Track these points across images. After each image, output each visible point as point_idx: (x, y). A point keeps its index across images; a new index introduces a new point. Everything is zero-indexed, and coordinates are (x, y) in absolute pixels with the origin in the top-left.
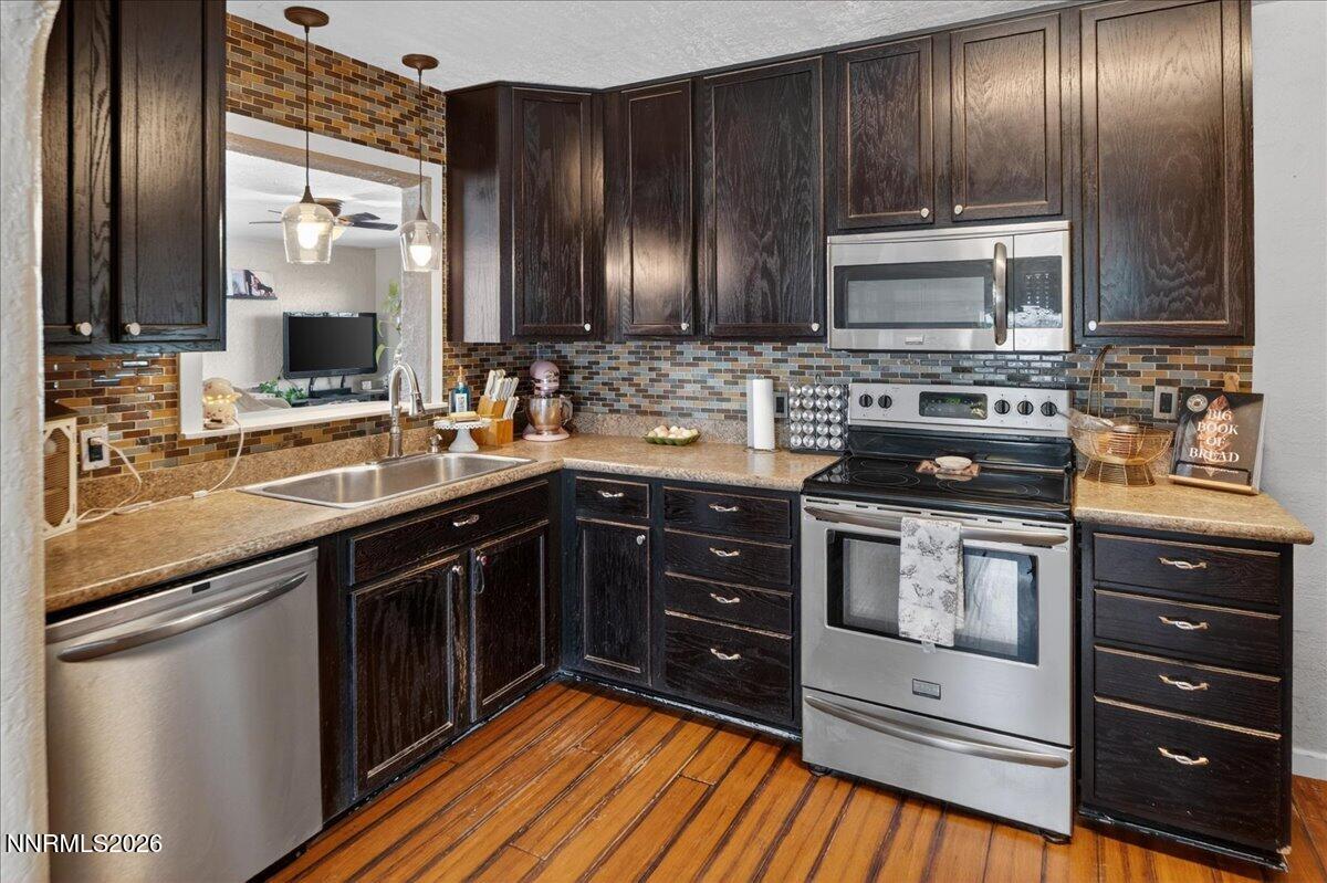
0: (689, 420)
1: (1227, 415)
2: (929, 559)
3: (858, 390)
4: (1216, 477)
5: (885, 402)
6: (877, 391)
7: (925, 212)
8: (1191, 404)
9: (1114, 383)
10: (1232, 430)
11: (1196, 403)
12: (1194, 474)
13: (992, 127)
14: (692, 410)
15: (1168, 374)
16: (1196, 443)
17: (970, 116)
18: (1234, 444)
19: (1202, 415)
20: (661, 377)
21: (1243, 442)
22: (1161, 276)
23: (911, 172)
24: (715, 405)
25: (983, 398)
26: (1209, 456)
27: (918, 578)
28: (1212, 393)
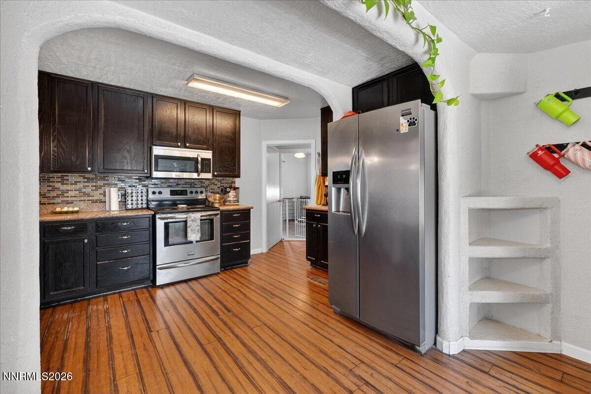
0: (72, 205)
1: (234, 191)
2: (194, 223)
3: (151, 191)
4: (233, 203)
5: (160, 193)
6: (157, 190)
7: (179, 144)
8: (227, 190)
9: (213, 186)
10: (235, 194)
11: (228, 190)
12: (230, 203)
13: (195, 127)
14: (73, 201)
15: (222, 185)
16: (229, 197)
17: (190, 123)
18: (235, 197)
19: (229, 192)
20: (54, 189)
21: (237, 196)
22: (227, 164)
23: (174, 133)
24: (86, 198)
25: (186, 191)
26: (231, 199)
27: (192, 227)
28: (231, 187)
